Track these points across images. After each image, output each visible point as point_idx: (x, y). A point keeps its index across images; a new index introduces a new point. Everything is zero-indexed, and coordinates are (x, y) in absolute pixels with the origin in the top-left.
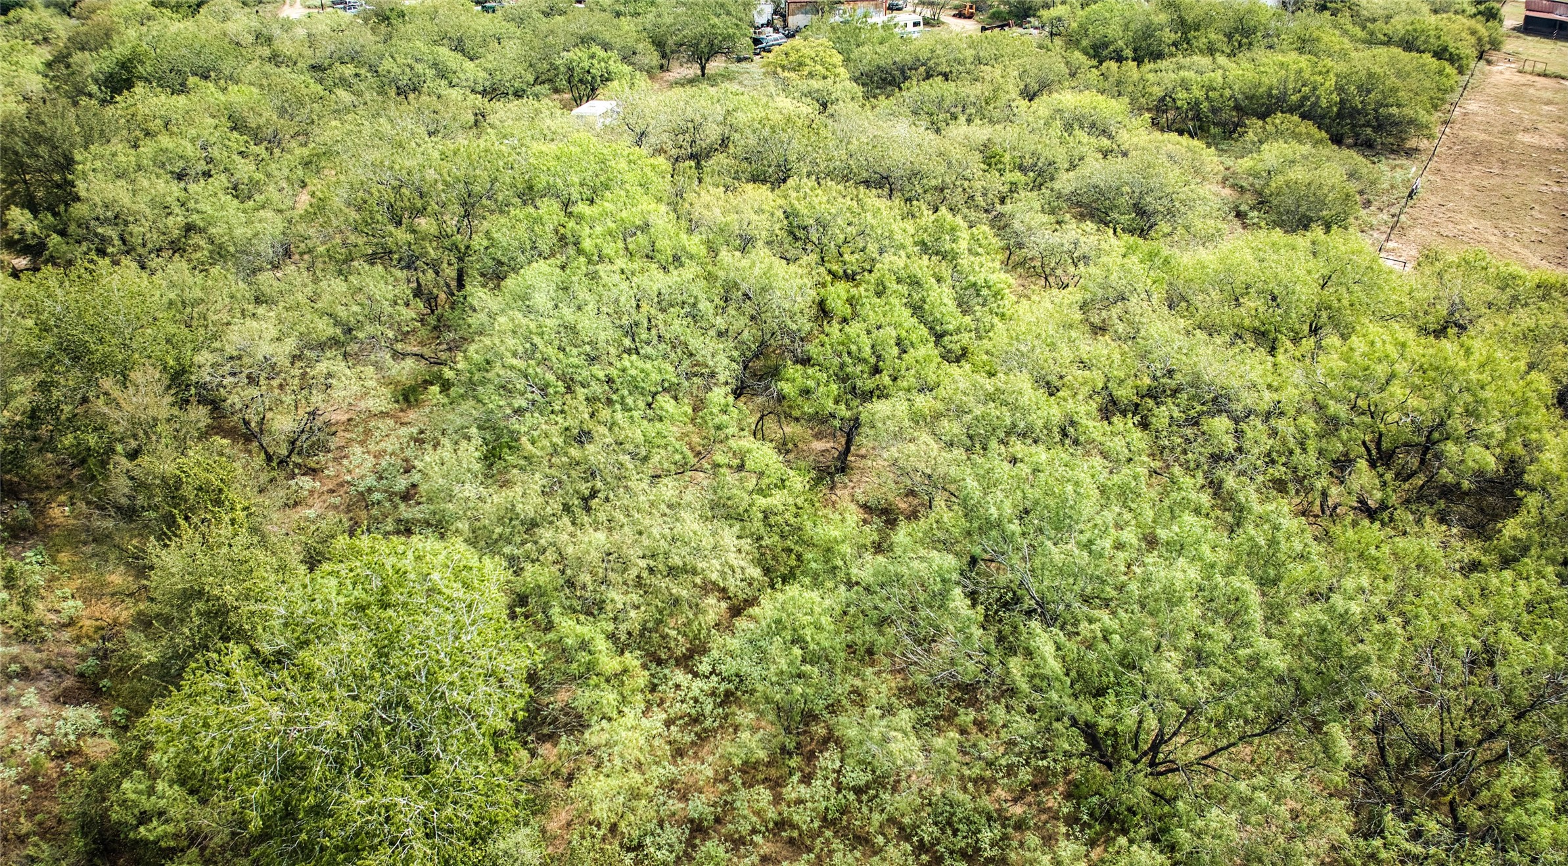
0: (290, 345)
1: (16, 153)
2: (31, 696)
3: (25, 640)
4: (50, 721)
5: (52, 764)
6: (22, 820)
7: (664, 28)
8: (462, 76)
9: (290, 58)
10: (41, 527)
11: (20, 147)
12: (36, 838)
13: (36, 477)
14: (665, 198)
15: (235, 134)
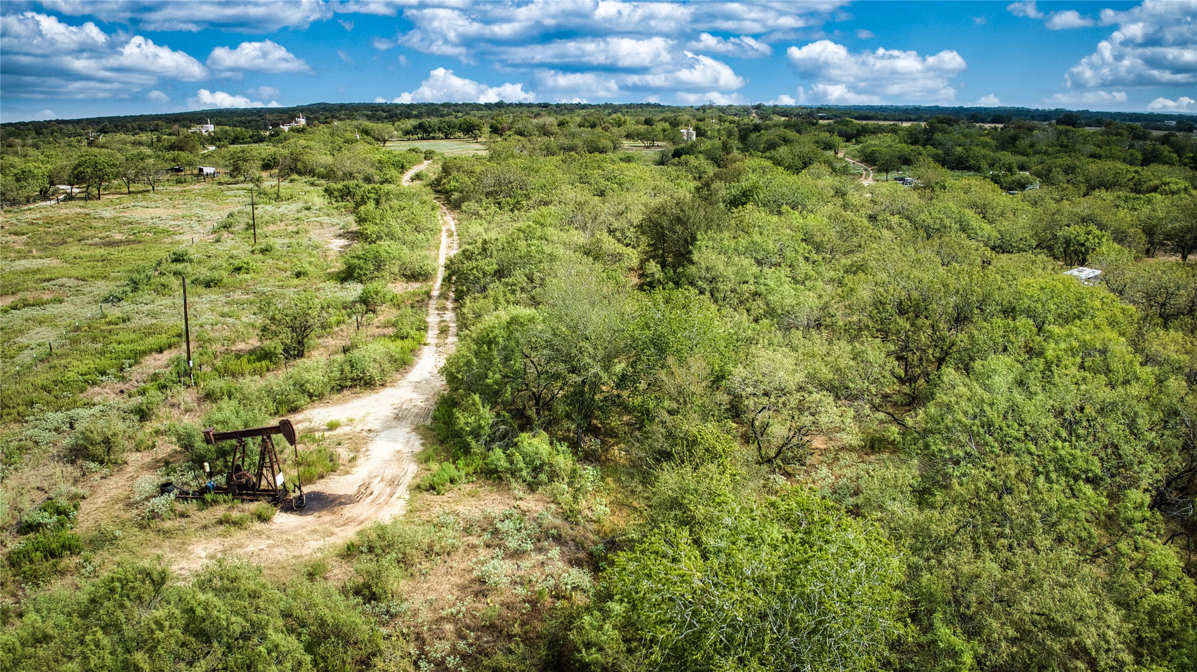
0: (800, 377)
1: (662, 227)
2: (555, 552)
3: (566, 519)
4: (560, 572)
5: (550, 600)
6: (516, 625)
7: (1156, 221)
8: (979, 232)
9: (855, 206)
10: (603, 458)
11: (666, 223)
12: (519, 639)
13: (612, 429)
14: (1128, 335)
15: (804, 244)
